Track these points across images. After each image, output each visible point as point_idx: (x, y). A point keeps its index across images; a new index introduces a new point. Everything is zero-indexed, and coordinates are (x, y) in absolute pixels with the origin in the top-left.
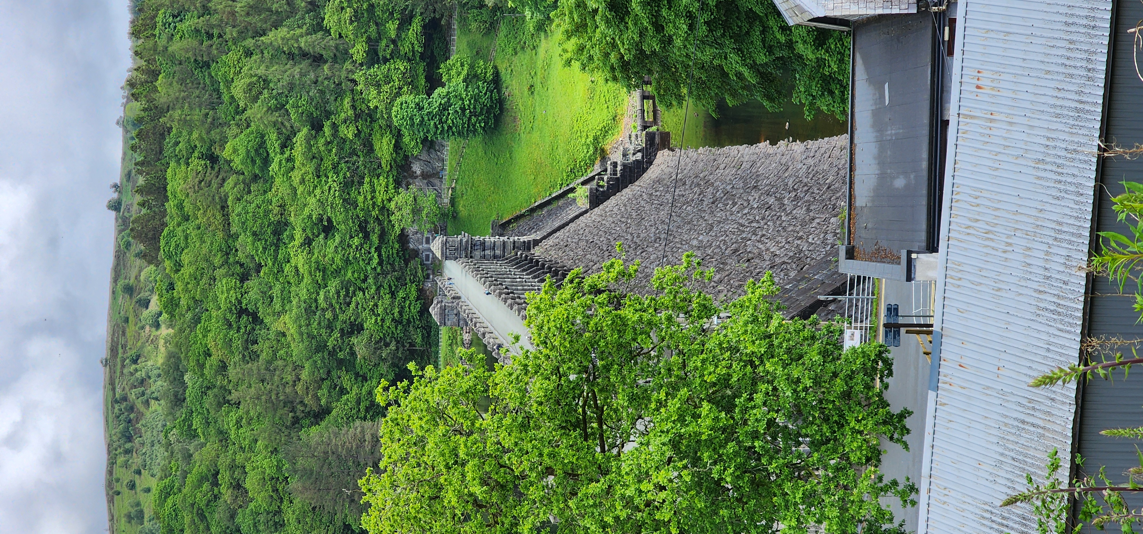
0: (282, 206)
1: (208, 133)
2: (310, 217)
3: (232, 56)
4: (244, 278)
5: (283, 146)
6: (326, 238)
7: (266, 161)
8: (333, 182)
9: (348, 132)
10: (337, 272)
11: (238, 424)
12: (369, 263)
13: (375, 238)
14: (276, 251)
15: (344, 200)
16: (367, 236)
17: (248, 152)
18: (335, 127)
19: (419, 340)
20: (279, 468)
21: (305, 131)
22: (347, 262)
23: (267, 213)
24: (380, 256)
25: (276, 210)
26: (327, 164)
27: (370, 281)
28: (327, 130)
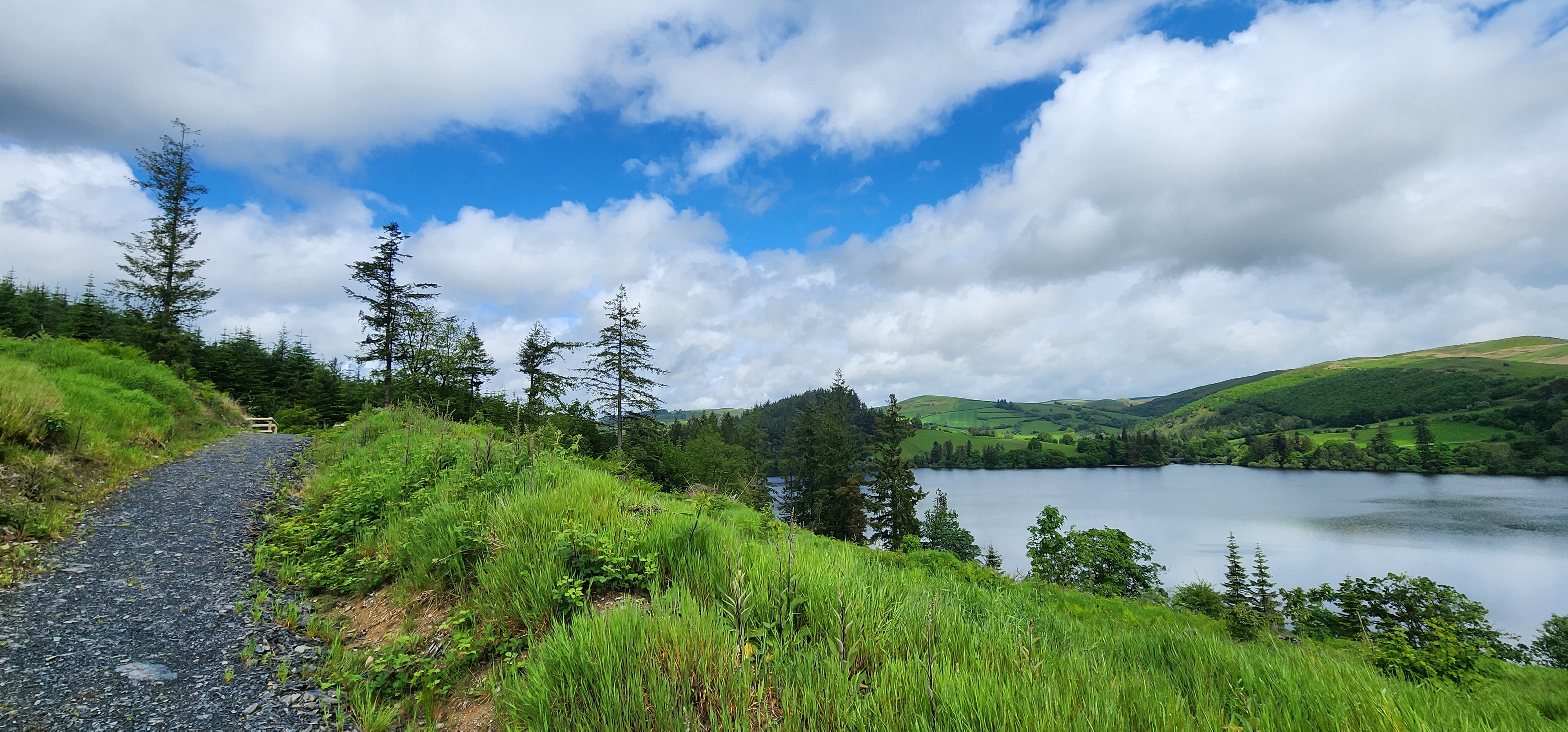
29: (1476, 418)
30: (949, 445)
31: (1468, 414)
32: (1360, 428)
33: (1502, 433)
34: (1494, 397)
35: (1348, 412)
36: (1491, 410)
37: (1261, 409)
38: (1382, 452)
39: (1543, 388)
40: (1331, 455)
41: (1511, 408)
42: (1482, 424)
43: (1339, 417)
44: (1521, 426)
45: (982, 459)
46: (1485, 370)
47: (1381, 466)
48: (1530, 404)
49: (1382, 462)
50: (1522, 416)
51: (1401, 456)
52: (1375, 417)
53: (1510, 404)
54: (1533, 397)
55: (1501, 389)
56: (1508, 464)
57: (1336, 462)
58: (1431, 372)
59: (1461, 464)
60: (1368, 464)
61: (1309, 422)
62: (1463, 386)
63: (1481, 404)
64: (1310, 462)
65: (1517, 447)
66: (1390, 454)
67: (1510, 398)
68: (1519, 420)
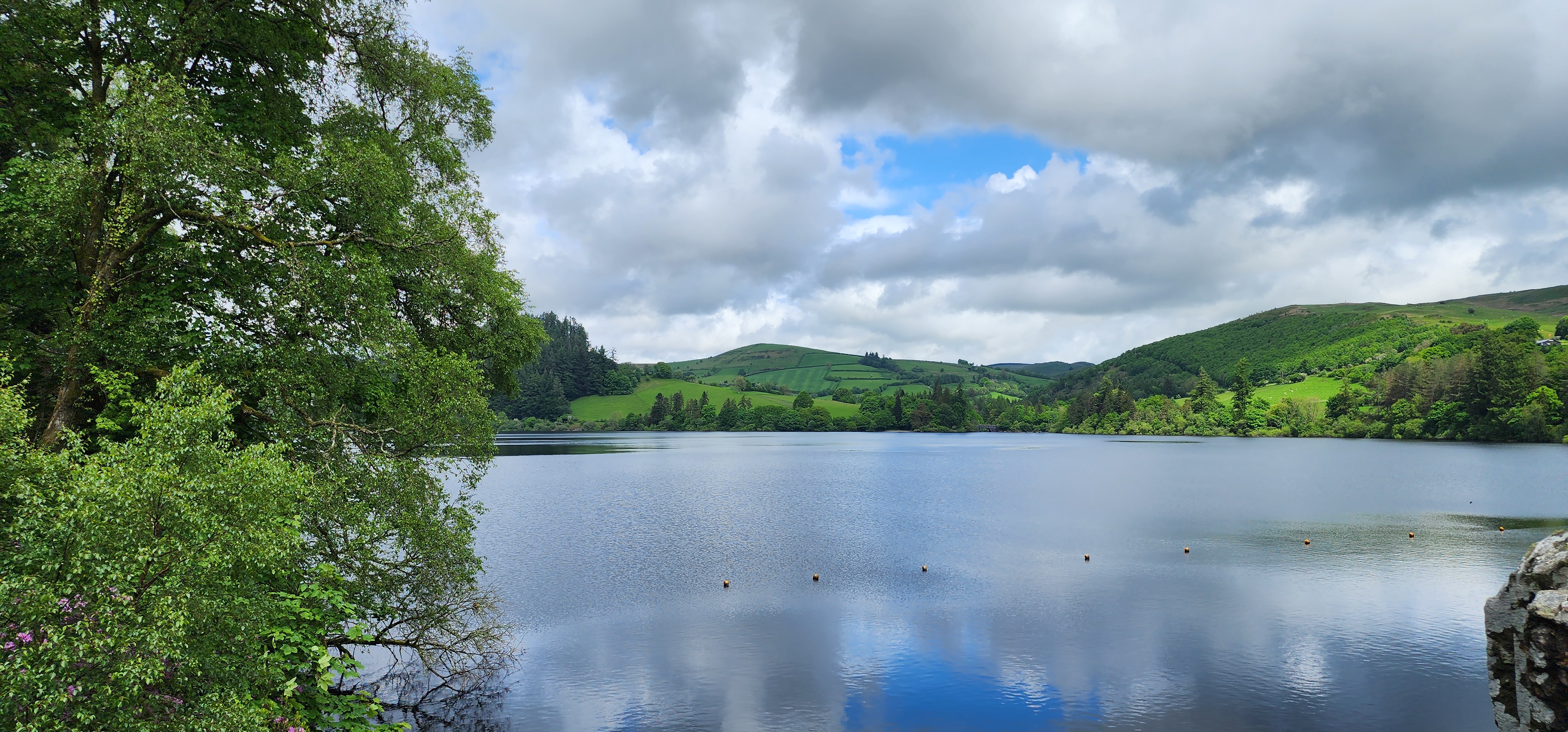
30: (678, 398)
38: (1196, 412)
45: (717, 419)
59: (1268, 425)
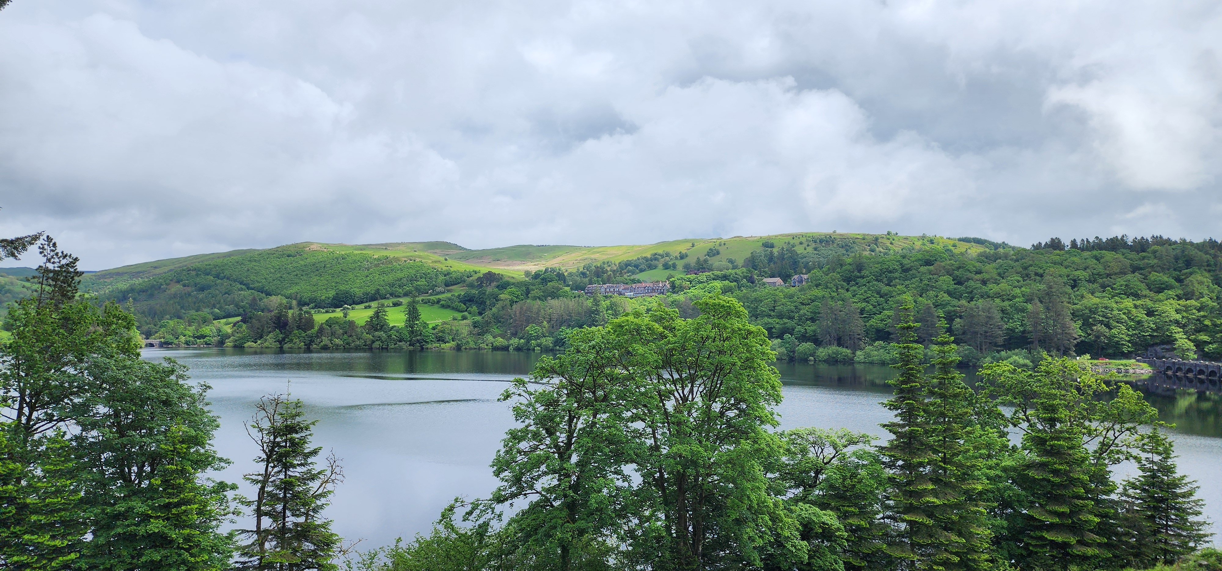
0: (1145, 296)
1: (1157, 266)
2: (1152, 307)
3: (1207, 274)
4: (1089, 281)
5: (1176, 296)
6: (1145, 314)
7: (1164, 289)
8: (1178, 317)
9: (1207, 322)
10: (1129, 318)
11: (1018, 281)
12: (1141, 331)
13: (1155, 334)
14: (1122, 294)
15: (1171, 321)
16: (1154, 330)
17: (1167, 282)
18: (1204, 316)
19: (1110, 351)
20: (1014, 297)
21: (1199, 305)
22: (1139, 322)
23: (1140, 290)
24: (1148, 335)
25: (1144, 293)
26: (1185, 314)
27: (1134, 332)
28: (1202, 313)
29: (438, 301)
31: (432, 298)
32: (348, 308)
33: (459, 315)
34: (447, 285)
35: (332, 293)
36: (449, 295)
37: (243, 287)
38: (376, 330)
39: (479, 278)
40: (333, 334)
41: (463, 294)
42: (443, 306)
43: (323, 297)
44: (470, 309)
46: (436, 262)
47: (377, 344)
48: (474, 292)
49: (377, 340)
50: (470, 301)
51: (393, 334)
52: (356, 299)
53: (459, 291)
54: (471, 286)
55: (451, 277)
56: (470, 340)
57: (337, 341)
58: (397, 259)
59: (438, 341)
60: (365, 342)
61: (294, 302)
62: (424, 274)
63: (438, 289)
64: (312, 341)
65: (475, 325)
66: (385, 332)
67: (457, 286)
68: (468, 304)
